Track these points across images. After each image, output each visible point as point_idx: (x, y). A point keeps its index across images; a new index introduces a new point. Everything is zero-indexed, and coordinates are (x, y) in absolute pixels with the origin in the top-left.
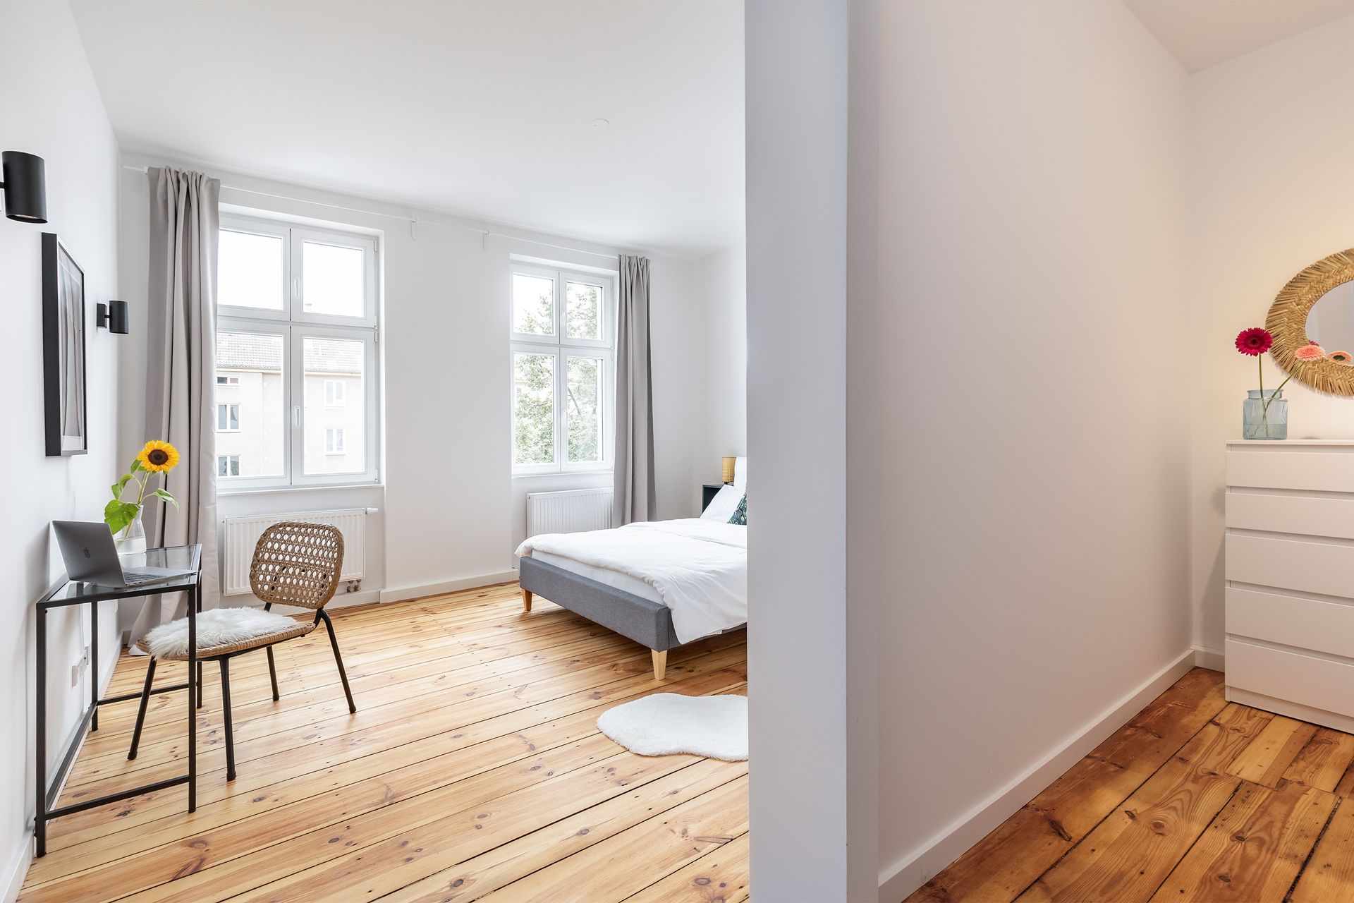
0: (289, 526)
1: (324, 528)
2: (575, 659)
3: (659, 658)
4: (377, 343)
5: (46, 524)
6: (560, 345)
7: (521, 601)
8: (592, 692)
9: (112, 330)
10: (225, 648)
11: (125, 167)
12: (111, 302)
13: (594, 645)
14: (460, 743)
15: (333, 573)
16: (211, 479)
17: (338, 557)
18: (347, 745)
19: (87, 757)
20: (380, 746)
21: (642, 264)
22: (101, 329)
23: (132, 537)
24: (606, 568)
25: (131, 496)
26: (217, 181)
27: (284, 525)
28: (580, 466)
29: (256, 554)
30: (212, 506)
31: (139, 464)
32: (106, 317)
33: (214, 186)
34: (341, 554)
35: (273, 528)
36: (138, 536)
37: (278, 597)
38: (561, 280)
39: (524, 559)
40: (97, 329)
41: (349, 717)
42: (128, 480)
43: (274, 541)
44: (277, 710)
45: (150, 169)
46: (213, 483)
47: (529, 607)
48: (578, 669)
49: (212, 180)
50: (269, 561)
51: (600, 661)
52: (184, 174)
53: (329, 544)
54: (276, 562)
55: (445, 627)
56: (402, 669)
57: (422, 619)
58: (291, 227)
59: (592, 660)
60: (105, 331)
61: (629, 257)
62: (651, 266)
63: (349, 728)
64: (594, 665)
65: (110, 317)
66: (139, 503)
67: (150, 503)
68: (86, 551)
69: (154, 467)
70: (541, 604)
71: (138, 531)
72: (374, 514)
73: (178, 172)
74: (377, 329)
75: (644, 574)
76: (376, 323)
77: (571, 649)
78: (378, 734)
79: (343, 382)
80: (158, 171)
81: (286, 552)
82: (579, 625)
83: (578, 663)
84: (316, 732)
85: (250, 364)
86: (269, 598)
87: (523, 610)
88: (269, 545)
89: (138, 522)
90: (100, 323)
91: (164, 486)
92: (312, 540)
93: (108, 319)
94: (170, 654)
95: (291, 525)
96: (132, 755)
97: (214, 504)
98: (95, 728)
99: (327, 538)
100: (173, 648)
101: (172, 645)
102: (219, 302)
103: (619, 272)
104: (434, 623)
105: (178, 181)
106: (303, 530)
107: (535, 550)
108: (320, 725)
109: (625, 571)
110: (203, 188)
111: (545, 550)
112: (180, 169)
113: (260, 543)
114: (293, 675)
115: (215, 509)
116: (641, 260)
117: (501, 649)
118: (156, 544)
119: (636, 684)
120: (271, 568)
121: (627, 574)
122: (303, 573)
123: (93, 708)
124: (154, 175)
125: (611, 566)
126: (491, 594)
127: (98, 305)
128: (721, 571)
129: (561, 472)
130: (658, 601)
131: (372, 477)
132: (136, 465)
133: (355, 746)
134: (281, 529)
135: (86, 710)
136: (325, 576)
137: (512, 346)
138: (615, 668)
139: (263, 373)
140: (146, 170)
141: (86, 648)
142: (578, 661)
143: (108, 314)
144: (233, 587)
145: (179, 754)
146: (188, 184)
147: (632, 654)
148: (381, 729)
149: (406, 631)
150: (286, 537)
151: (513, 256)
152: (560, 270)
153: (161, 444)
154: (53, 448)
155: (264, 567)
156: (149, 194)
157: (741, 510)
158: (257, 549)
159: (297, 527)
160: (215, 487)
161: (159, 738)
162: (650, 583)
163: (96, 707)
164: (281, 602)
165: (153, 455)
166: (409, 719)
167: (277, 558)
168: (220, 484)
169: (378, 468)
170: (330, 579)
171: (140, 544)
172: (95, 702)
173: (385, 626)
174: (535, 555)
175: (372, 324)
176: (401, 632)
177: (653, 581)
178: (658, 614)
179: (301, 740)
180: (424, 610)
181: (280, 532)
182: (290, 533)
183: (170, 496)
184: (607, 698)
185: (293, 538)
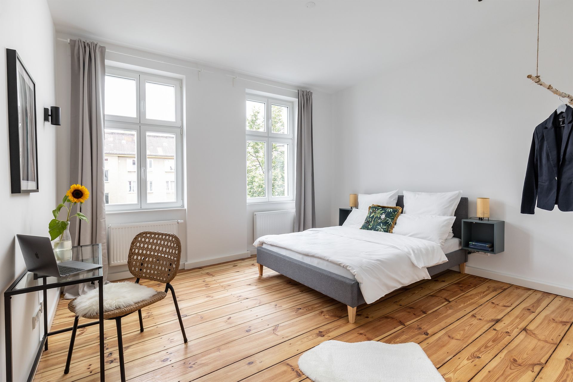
0: (149, 234)
1: (169, 235)
2: (298, 307)
3: (352, 311)
4: (182, 135)
5: (14, 236)
6: (268, 137)
7: (257, 269)
8: (317, 331)
9: (52, 123)
10: (119, 313)
11: (59, 39)
12: (52, 107)
13: (305, 298)
14: (253, 369)
15: (175, 263)
16: (103, 205)
17: (178, 253)
18: (188, 368)
19: (42, 371)
20: (207, 369)
21: (309, 94)
22: (46, 123)
23: (64, 240)
24: (313, 256)
25: (63, 217)
26: (104, 47)
27: (146, 233)
28: (276, 198)
29: (131, 250)
30: (103, 220)
31: (67, 198)
32: (49, 115)
33: (103, 50)
34: (180, 252)
35: (140, 235)
36: (67, 239)
37: (144, 275)
38: (269, 103)
39: (259, 248)
40: (44, 122)
41: (184, 346)
42: (62, 207)
43: (141, 242)
44: (143, 338)
45: (71, 40)
46: (104, 207)
47: (261, 274)
48: (302, 314)
49: (102, 47)
50: (138, 254)
51: (312, 309)
52: (88, 43)
53: (172, 245)
54: (141, 255)
55: (221, 284)
56: (206, 312)
57: (208, 279)
58: (140, 73)
59: (309, 308)
60: (48, 124)
61: (303, 91)
62: (314, 96)
63: (186, 353)
64: (310, 312)
65: (51, 116)
66: (68, 220)
67: (73, 220)
68: (37, 255)
69: (76, 200)
70: (268, 272)
71: (67, 236)
72: (182, 223)
73: (85, 42)
74: (182, 128)
75: (340, 261)
76: (181, 124)
77: (293, 300)
78: (203, 360)
79: (152, 160)
80: (75, 41)
81: (147, 249)
82: (292, 285)
83: (300, 311)
84: (168, 357)
85: (113, 152)
86: (139, 276)
87: (258, 275)
88: (138, 245)
89: (67, 232)
90: (46, 119)
91: (80, 211)
92: (162, 242)
93: (50, 117)
94: (87, 315)
95: (151, 233)
96: (67, 371)
97: (104, 218)
98: (46, 349)
99: (171, 241)
100: (89, 311)
101: (89, 309)
102: (106, 113)
103: (298, 99)
104: (214, 282)
105: (85, 47)
106: (157, 236)
107: (265, 243)
108: (169, 351)
109: (327, 259)
110: (97, 51)
111: (272, 244)
112: (86, 40)
113: (133, 243)
114: (149, 314)
115: (105, 221)
116: (308, 92)
117: (255, 299)
118: (76, 244)
119: (340, 326)
120: (139, 258)
121: (328, 260)
122: (158, 262)
123: (46, 337)
124: (73, 44)
125: (316, 255)
126: (239, 265)
127: (45, 109)
128: (381, 259)
129: (269, 202)
130: (350, 277)
131: (179, 204)
132: (66, 199)
133: (192, 369)
134: (144, 235)
135: (41, 339)
136: (171, 264)
137: (247, 137)
138: (323, 314)
139: (118, 156)
140: (69, 41)
141: (41, 304)
142: (301, 309)
143: (50, 114)
144: (114, 262)
145: (93, 370)
146: (90, 49)
147: (328, 305)
148: (205, 356)
149: (202, 287)
150: (147, 240)
151: (248, 91)
152: (268, 98)
153: (78, 186)
154: (16, 188)
155: (135, 257)
156: (70, 55)
157: (368, 222)
158: (131, 247)
159: (153, 234)
160: (105, 210)
161: (81, 357)
162: (345, 267)
163: (47, 337)
164: (145, 278)
165: (75, 193)
166: (218, 349)
167: (142, 252)
168: (107, 208)
169: (183, 200)
170: (174, 266)
171: (68, 244)
172: (46, 334)
173: (191, 283)
174: (264, 246)
175: (179, 125)
176: (199, 287)
177: (348, 266)
178: (352, 286)
179: (160, 363)
180: (208, 274)
181: (144, 237)
182: (150, 238)
183: (84, 216)
184: (328, 336)
185: (151, 241)
